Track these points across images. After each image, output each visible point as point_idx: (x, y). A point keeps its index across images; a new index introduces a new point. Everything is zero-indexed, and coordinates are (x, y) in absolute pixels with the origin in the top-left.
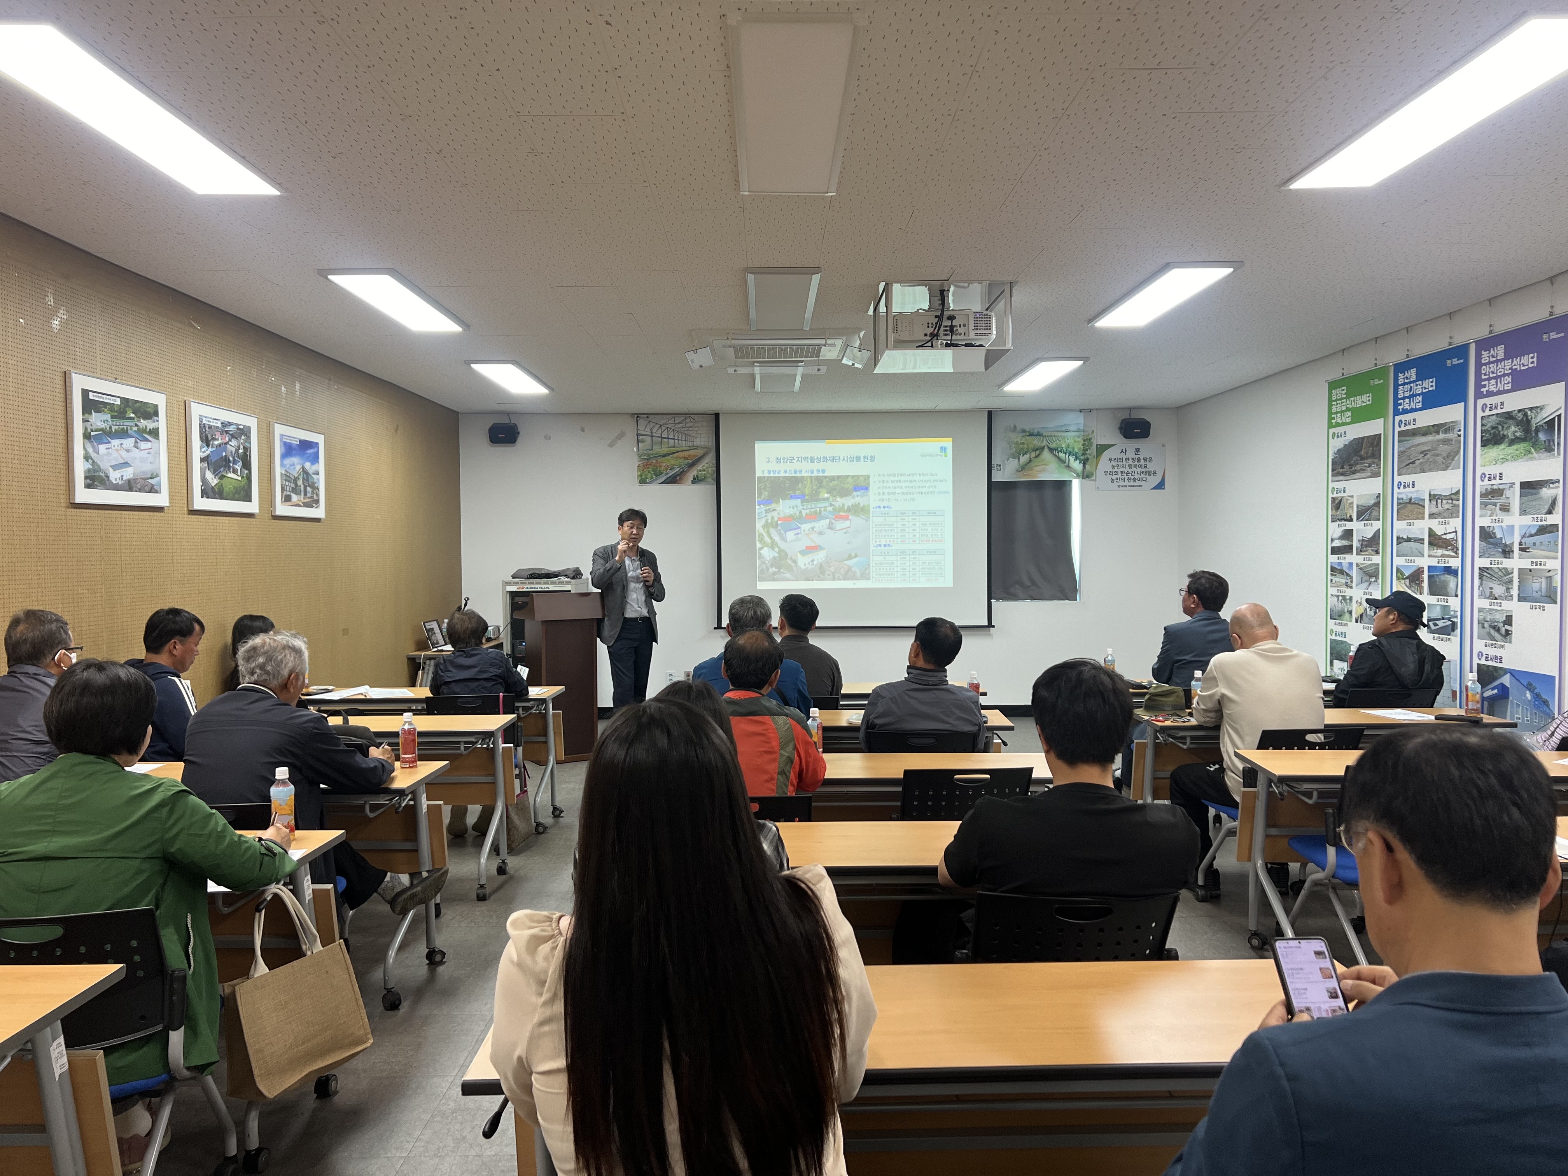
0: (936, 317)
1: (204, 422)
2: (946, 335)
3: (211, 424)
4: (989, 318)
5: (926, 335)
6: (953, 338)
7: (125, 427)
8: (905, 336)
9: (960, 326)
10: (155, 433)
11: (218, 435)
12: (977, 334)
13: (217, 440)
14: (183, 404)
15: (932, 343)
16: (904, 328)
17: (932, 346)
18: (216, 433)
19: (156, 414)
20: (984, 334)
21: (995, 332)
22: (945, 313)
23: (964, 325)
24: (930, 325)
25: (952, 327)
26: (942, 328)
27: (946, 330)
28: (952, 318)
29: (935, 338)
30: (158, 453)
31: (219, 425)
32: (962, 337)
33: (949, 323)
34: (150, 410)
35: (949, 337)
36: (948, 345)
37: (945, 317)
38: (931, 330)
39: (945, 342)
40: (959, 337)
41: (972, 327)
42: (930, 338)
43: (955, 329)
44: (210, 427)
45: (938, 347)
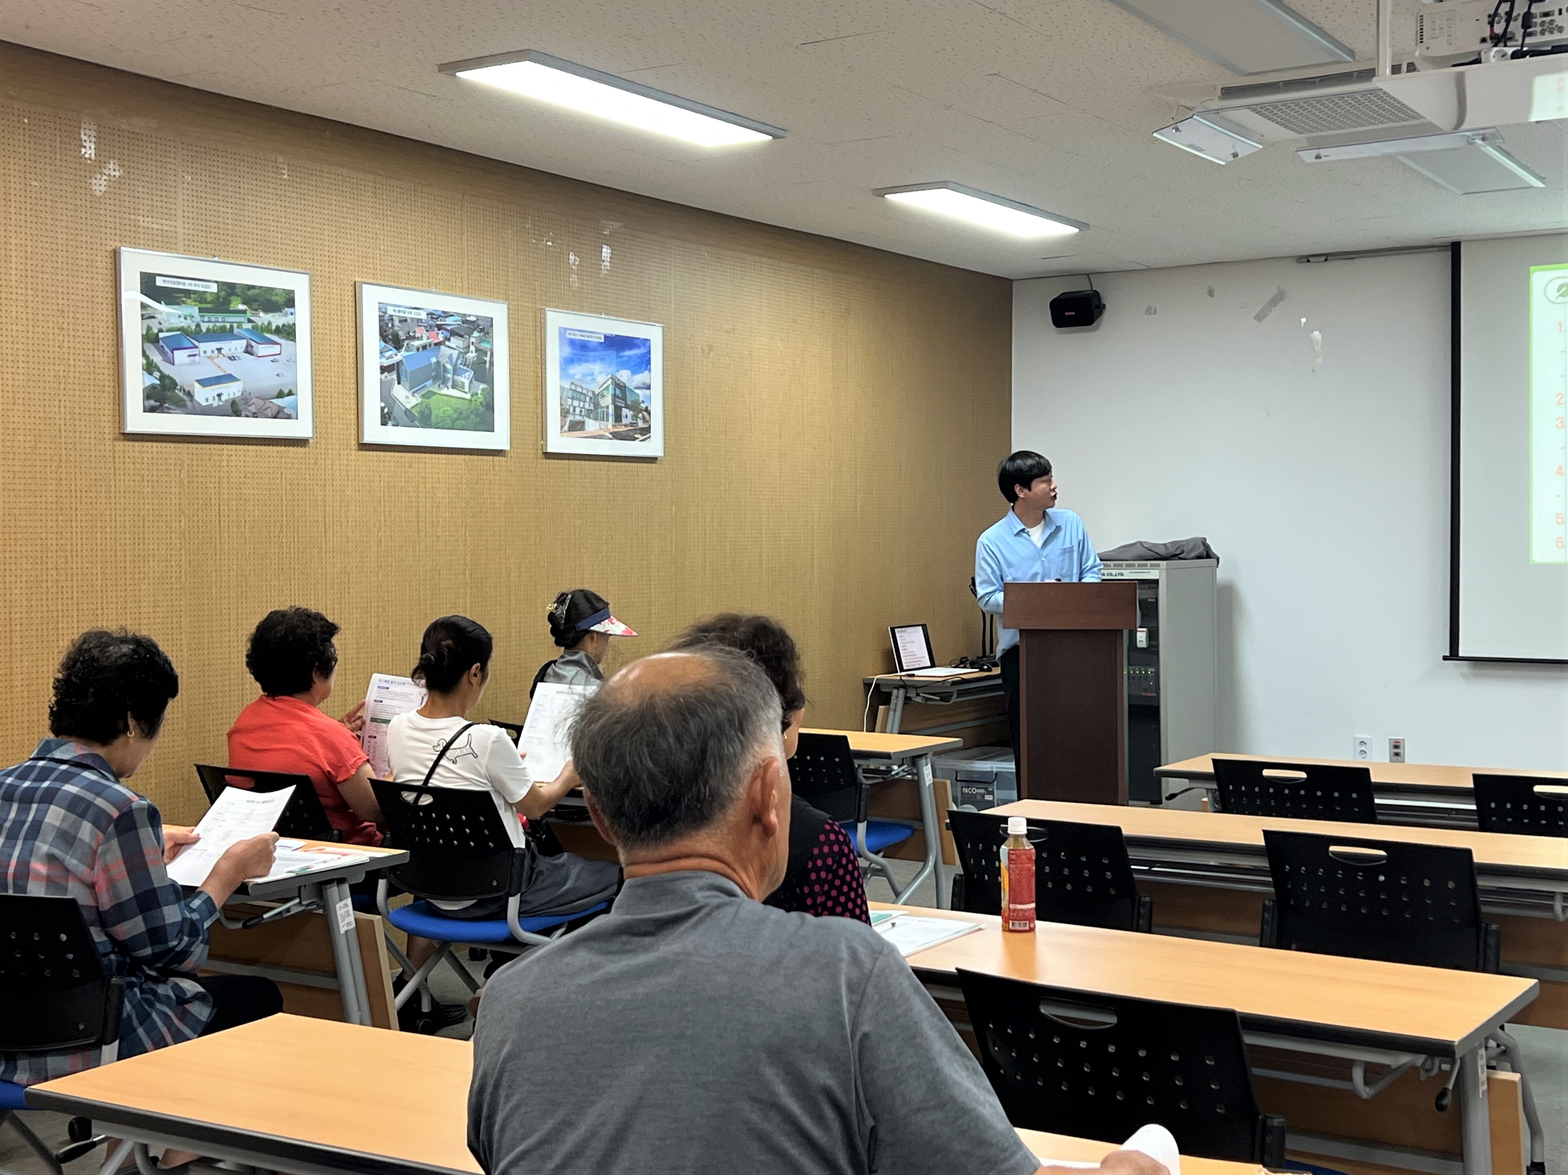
1: (390, 311)
3: (406, 315)
7: (228, 326)
10: (288, 332)
11: (420, 332)
13: (421, 338)
14: (352, 288)
18: (417, 329)
19: (290, 302)
30: (292, 361)
31: (423, 316)
34: (280, 299)
44: (403, 321)
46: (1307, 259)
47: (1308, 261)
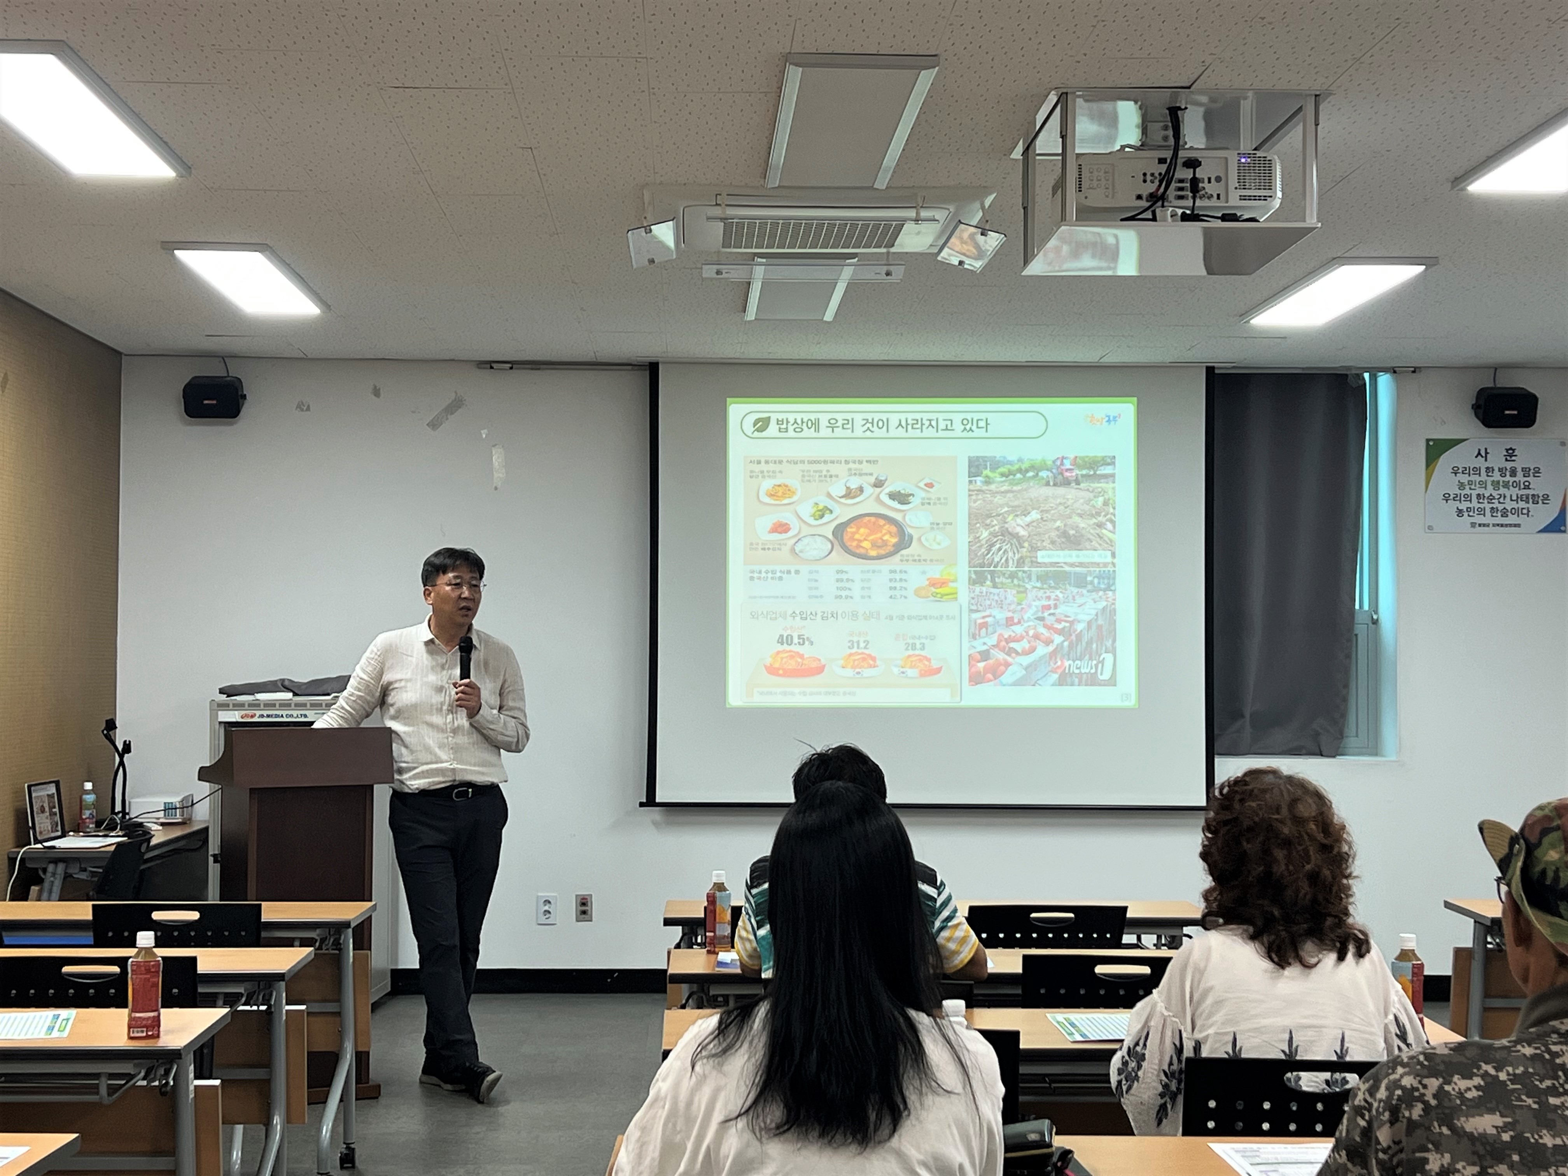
0: (1162, 161)
2: (1181, 197)
4: (1268, 166)
5: (1139, 197)
6: (1197, 204)
8: (1097, 199)
9: (1209, 182)
12: (1243, 198)
15: (1154, 213)
16: (1095, 183)
17: (1154, 219)
20: (1259, 198)
21: (1279, 194)
22: (1181, 154)
23: (1218, 179)
24: (1149, 178)
25: (1195, 182)
26: (1174, 185)
27: (1181, 189)
28: (1192, 164)
29: (1160, 203)
32: (1214, 202)
33: (1188, 174)
35: (1190, 203)
36: (1185, 218)
37: (1180, 161)
38: (1151, 188)
39: (1180, 212)
40: (1205, 203)
41: (1233, 181)
42: (1149, 204)
43: (1201, 185)
45: (1165, 220)
46: (490, 365)
47: (492, 368)
